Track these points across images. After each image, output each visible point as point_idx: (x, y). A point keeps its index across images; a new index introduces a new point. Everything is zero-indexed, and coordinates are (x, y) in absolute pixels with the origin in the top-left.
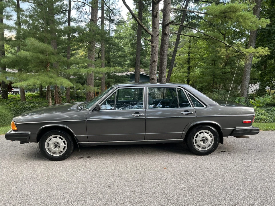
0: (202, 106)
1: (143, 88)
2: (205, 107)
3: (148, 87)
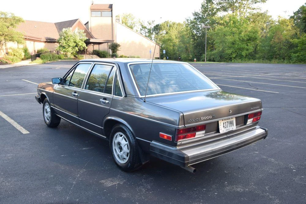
2: (123, 96)
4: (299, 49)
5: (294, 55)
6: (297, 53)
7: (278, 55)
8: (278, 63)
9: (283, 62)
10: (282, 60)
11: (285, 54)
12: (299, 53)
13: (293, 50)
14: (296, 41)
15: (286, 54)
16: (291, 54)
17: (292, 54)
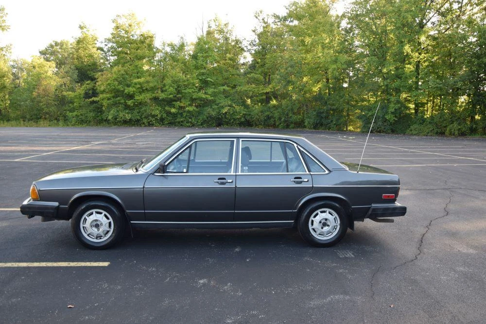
0: (323, 171)
1: (234, 141)
2: (327, 172)
3: (241, 140)
4: (76, 106)
5: (71, 114)
6: (74, 111)
7: (47, 113)
8: (49, 126)
9: (57, 125)
10: (56, 121)
11: (57, 113)
12: (77, 112)
13: (67, 108)
14: (71, 94)
15: (59, 113)
16: (66, 113)
17: (68, 112)
